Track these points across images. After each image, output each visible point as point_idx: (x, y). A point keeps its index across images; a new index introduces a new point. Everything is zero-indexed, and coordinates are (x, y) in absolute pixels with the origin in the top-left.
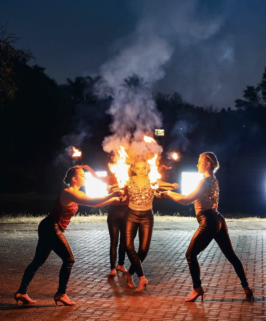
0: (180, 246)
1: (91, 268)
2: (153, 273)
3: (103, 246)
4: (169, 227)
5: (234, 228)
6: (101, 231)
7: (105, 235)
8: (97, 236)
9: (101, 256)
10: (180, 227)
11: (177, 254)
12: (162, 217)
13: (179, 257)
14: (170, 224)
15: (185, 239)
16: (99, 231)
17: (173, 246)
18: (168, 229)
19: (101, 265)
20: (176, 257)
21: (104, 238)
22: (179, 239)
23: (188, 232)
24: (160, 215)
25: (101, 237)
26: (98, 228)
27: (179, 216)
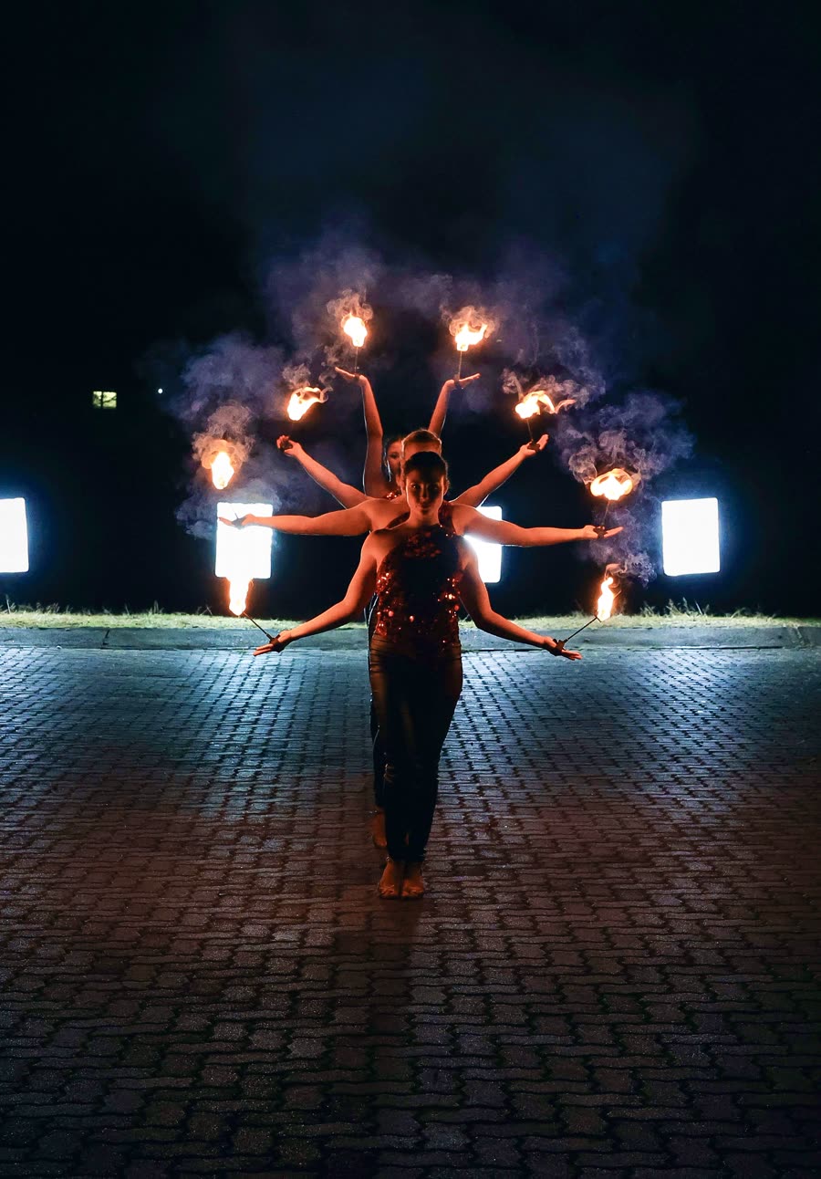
0: (233, 689)
1: (28, 743)
2: (189, 757)
3: (36, 688)
4: (189, 641)
5: (356, 645)
6: (18, 650)
7: (31, 661)
8: (11, 663)
9: (39, 712)
10: (219, 641)
11: (233, 711)
12: (167, 616)
13: (241, 718)
14: (193, 633)
15: (238, 673)
16: (14, 651)
17: (214, 688)
18: (188, 647)
19: (48, 736)
20: (232, 718)
21: (31, 667)
22: (223, 672)
23: (240, 656)
24: (164, 612)
25: (23, 665)
26: (10, 642)
27: (210, 615)
